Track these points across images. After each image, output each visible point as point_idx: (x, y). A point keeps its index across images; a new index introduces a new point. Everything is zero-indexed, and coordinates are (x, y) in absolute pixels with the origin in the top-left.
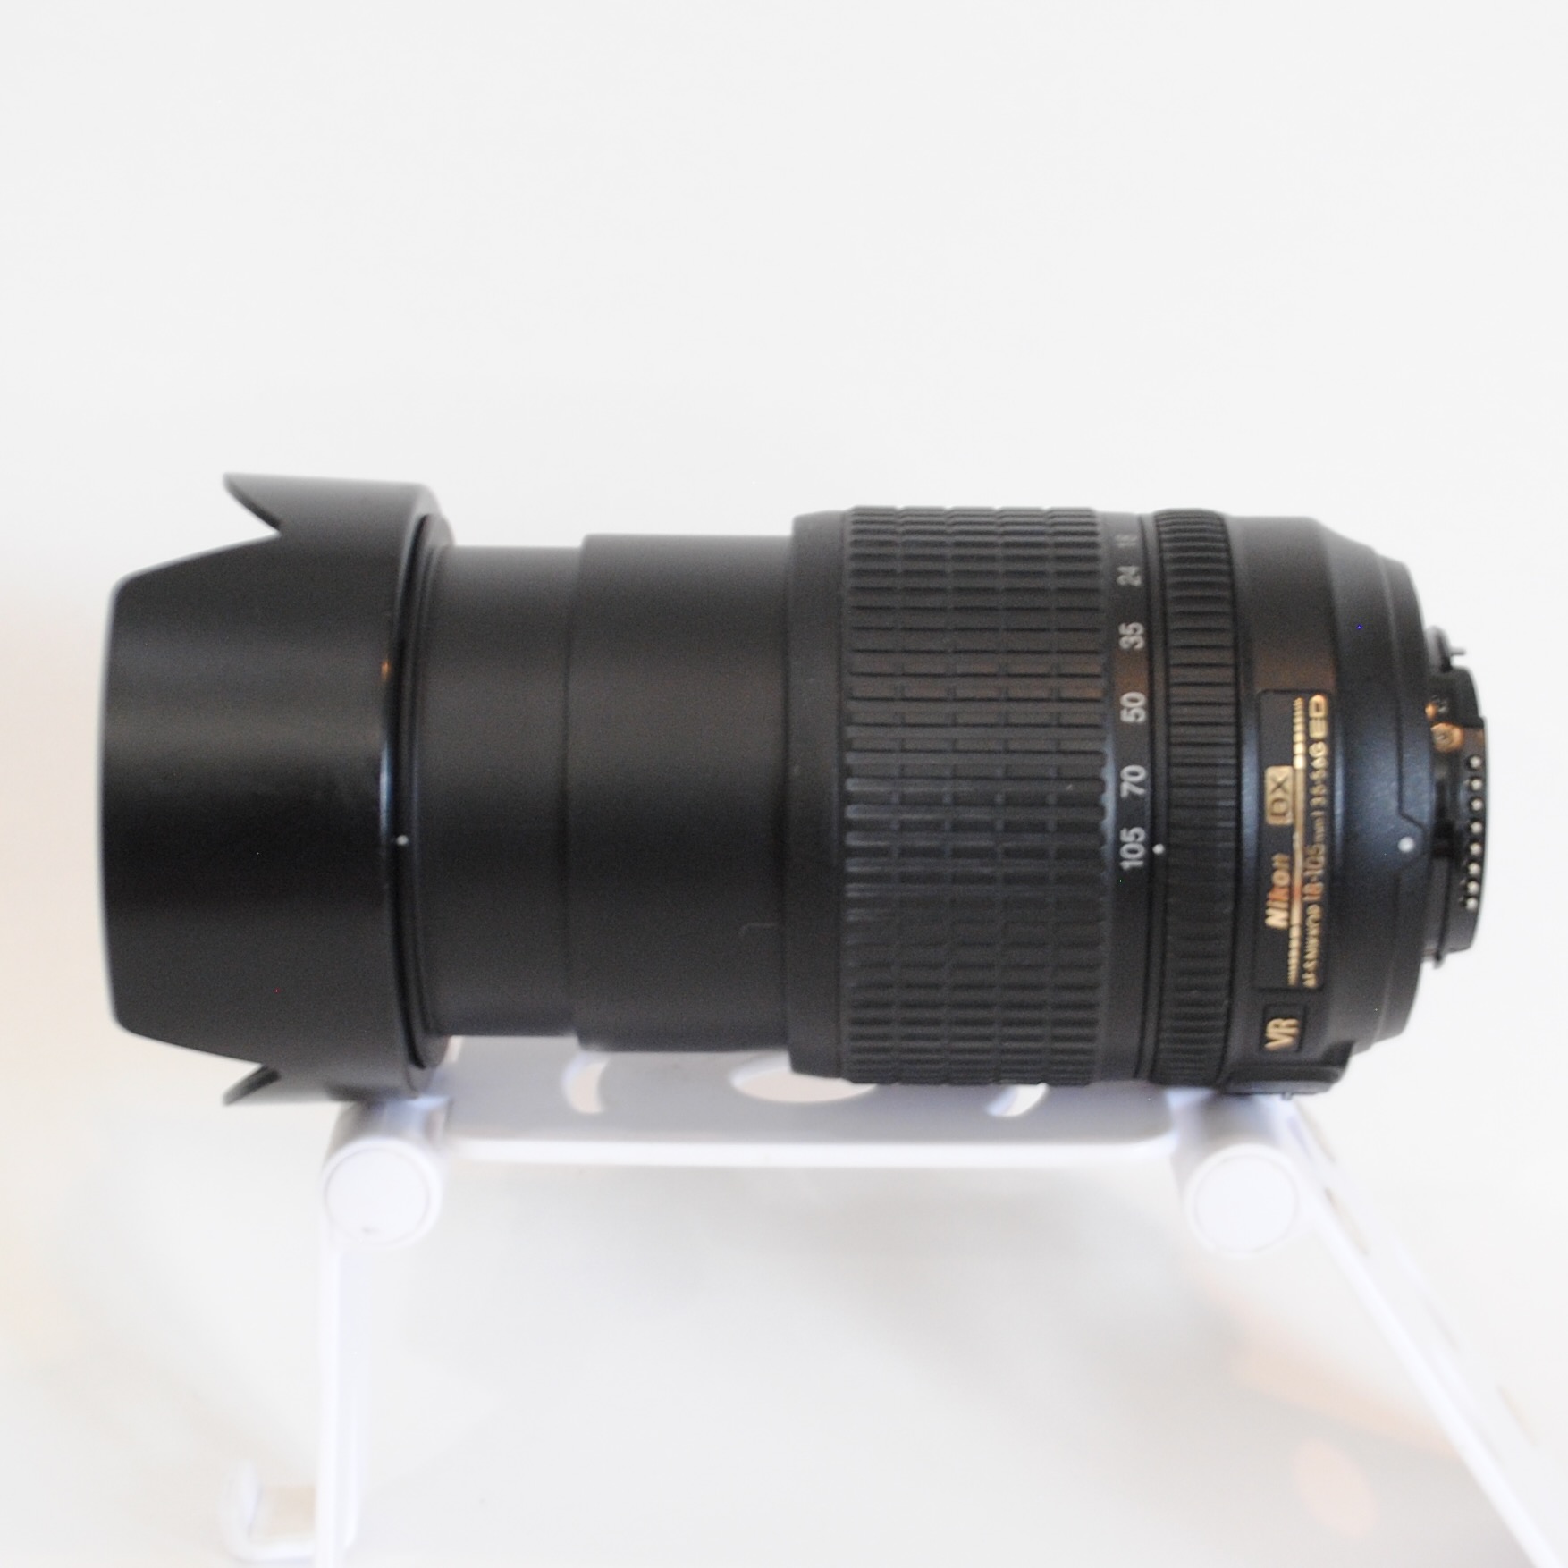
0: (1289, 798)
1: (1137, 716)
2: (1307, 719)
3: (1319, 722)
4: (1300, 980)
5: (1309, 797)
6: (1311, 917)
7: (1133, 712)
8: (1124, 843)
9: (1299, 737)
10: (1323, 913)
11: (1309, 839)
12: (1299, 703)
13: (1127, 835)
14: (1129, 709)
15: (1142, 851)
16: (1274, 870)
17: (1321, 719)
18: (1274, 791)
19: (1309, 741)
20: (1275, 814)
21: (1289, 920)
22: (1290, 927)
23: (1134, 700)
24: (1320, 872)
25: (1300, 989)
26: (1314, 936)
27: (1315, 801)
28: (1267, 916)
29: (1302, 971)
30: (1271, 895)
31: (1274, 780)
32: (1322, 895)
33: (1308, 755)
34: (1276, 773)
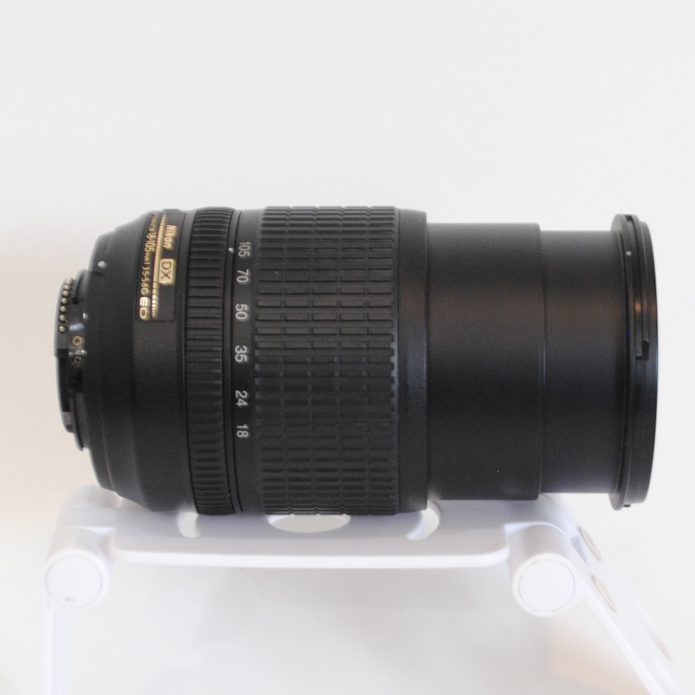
1: (240, 307)
2: (150, 308)
3: (143, 305)
5: (152, 271)
7: (242, 309)
8: (249, 251)
9: (156, 298)
12: (154, 315)
13: (247, 254)
14: (244, 311)
16: (172, 243)
17: (142, 307)
18: (170, 272)
19: (150, 297)
20: (170, 263)
23: (243, 316)
24: (149, 242)
27: (149, 269)
28: (176, 230)
31: (169, 278)
33: (151, 288)
34: (168, 281)
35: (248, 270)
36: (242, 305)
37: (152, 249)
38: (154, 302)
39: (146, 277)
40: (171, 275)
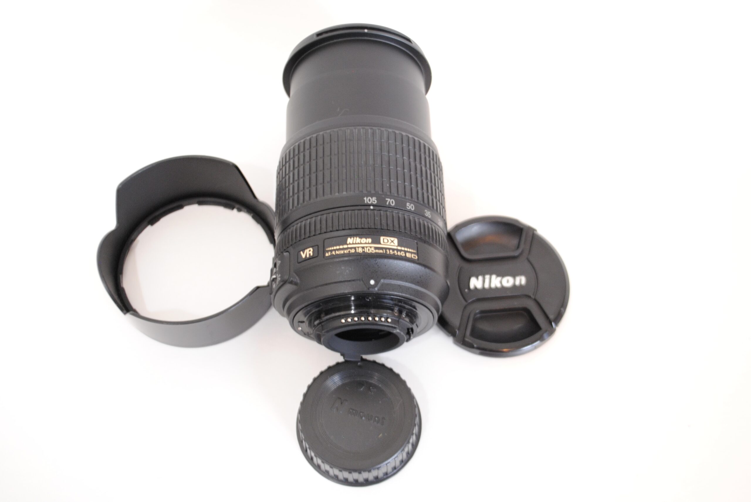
0: (389, 244)
2: (411, 253)
4: (328, 251)
5: (389, 249)
6: (351, 250)
7: (409, 206)
8: (372, 198)
9: (406, 249)
10: (352, 253)
11: (376, 248)
12: (415, 251)
13: (374, 199)
14: (410, 205)
15: (370, 203)
16: (366, 239)
17: (411, 256)
18: (390, 240)
19: (406, 252)
20: (384, 239)
21: (350, 244)
22: (347, 244)
23: (412, 207)
24: (366, 251)
25: (324, 252)
26: (344, 252)
27: (388, 251)
28: (351, 238)
29: (331, 251)
30: (358, 238)
31: (394, 240)
32: (358, 253)
33: (401, 251)
34: (396, 241)
35: (387, 199)
36: (407, 205)
37: (373, 249)
38: (409, 250)
39: (394, 252)
40: (392, 239)
